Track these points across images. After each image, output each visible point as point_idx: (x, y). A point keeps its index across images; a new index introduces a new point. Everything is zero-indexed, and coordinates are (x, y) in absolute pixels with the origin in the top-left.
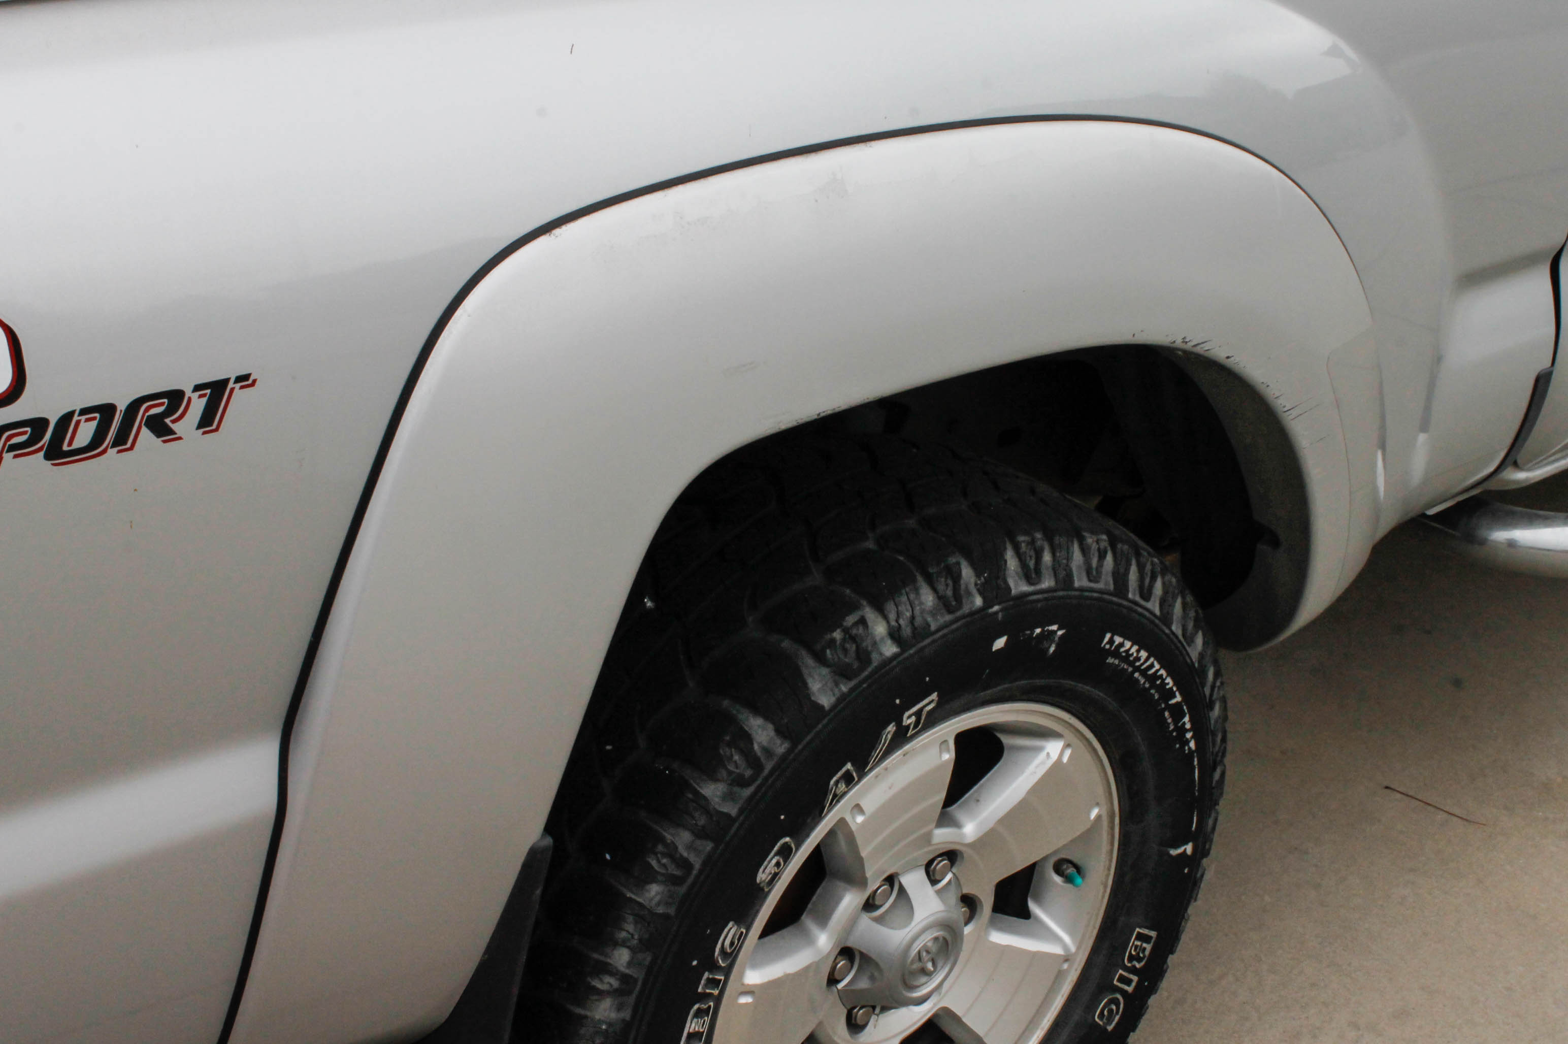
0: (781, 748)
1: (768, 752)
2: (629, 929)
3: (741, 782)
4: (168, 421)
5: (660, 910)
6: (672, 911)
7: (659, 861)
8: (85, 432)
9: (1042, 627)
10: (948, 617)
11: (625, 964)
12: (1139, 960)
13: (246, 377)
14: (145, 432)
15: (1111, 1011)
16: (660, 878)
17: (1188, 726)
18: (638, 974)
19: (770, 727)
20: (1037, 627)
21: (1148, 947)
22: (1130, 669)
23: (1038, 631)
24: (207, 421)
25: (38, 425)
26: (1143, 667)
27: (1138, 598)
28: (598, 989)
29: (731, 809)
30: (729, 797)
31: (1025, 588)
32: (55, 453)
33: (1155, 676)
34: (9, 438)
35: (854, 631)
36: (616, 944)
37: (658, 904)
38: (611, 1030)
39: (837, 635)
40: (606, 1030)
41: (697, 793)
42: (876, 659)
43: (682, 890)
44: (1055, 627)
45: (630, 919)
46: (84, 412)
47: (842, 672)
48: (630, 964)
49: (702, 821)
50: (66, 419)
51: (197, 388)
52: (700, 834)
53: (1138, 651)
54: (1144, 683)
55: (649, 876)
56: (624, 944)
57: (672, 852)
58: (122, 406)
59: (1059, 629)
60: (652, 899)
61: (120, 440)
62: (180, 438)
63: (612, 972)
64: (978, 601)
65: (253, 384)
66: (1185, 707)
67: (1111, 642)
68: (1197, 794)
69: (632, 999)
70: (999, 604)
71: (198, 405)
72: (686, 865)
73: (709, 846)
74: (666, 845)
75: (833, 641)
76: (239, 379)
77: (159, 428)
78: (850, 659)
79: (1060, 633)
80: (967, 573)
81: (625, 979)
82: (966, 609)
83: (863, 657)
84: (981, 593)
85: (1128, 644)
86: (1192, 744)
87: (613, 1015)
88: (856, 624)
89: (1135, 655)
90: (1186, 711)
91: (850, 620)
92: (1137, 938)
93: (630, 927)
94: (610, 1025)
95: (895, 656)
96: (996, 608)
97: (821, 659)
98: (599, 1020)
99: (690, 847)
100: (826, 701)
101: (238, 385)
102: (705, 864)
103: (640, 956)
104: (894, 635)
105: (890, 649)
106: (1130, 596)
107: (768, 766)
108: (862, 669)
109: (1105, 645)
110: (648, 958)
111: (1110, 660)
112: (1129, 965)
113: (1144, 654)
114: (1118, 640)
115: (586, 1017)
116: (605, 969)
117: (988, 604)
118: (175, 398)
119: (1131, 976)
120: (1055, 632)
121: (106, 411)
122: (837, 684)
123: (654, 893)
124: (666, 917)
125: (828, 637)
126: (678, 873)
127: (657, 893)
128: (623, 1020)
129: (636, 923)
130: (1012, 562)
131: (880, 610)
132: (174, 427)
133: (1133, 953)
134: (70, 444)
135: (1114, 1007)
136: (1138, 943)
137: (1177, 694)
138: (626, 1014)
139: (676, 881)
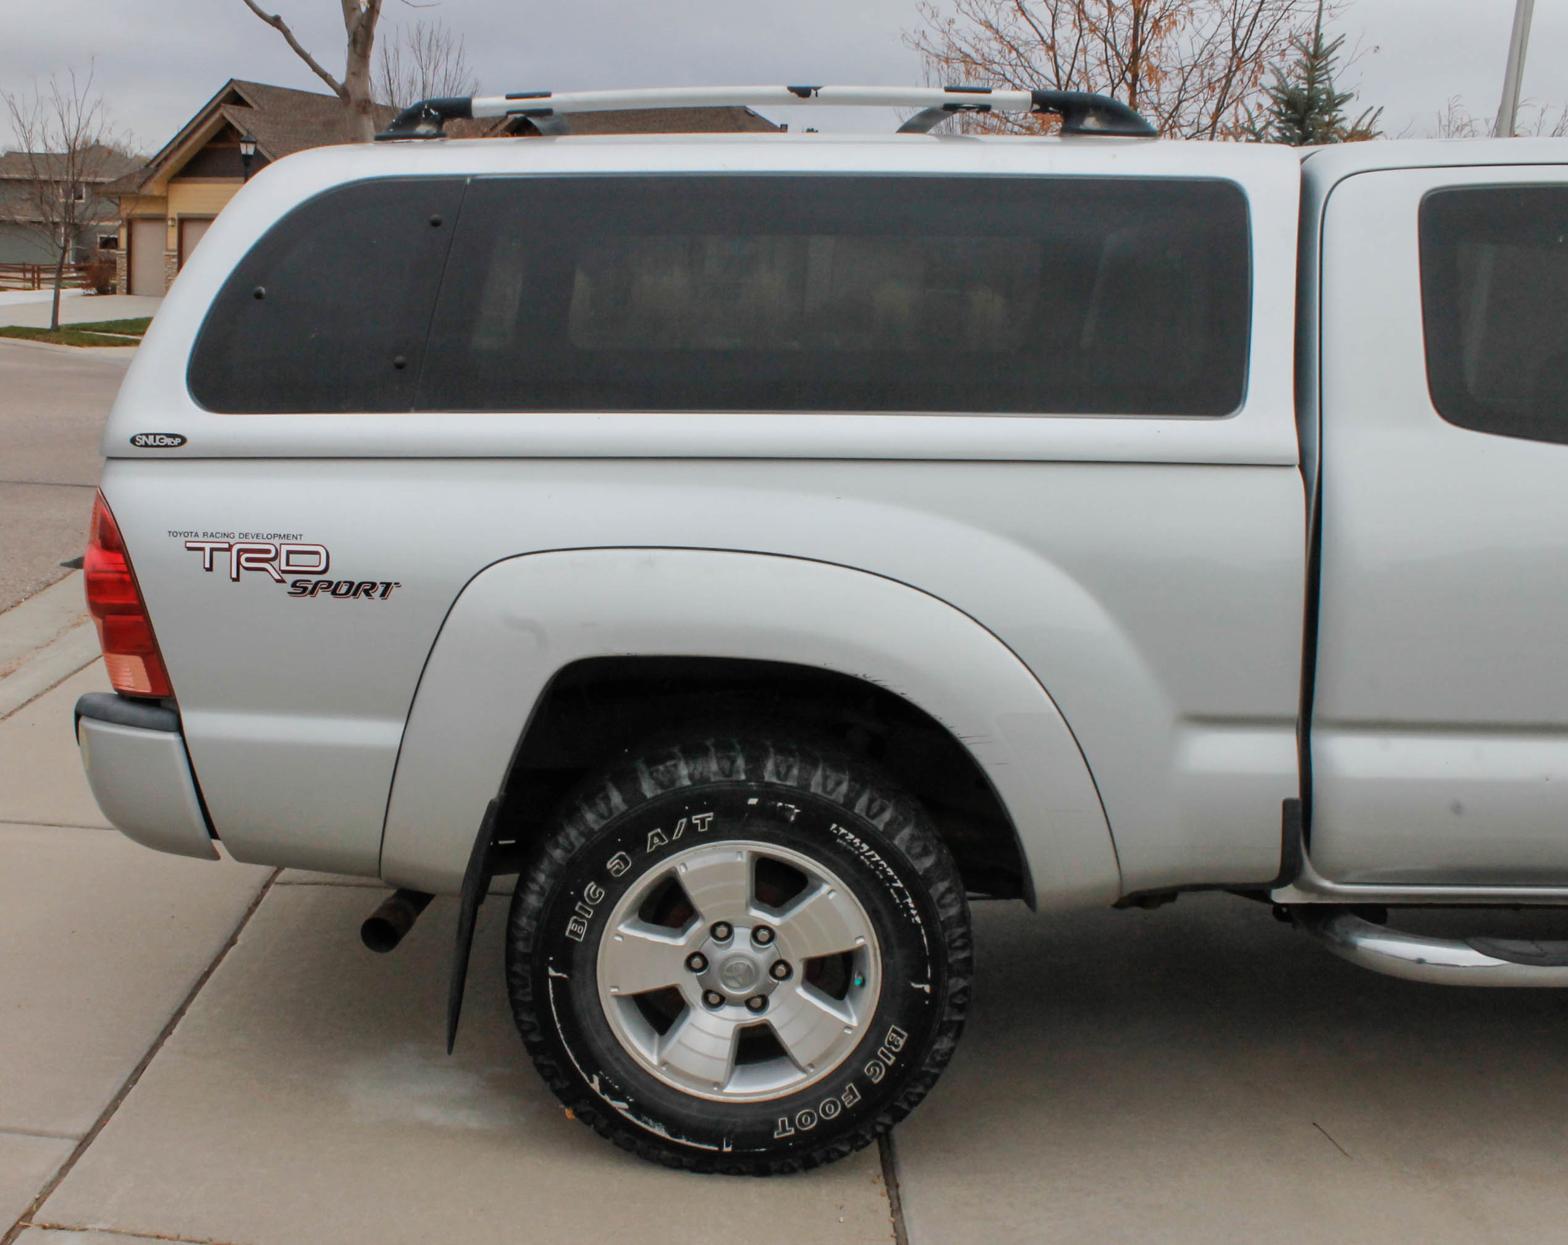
0: (623, 807)
1: (617, 808)
2: (545, 865)
3: (602, 817)
4: (371, 592)
5: (559, 861)
6: (564, 863)
7: (562, 840)
8: (344, 589)
9: (784, 803)
10: (722, 779)
11: (542, 882)
12: (897, 1047)
13: (398, 584)
14: (363, 593)
15: (875, 1071)
16: (561, 847)
17: (912, 905)
18: (547, 888)
19: (620, 797)
20: (781, 802)
21: (902, 1042)
22: (857, 852)
23: (780, 804)
24: (383, 595)
25: (330, 583)
26: (867, 854)
27: (863, 815)
28: (530, 888)
29: (596, 827)
30: (596, 822)
31: (774, 780)
32: (334, 593)
33: (876, 864)
34: (321, 585)
35: (669, 768)
36: (540, 870)
37: (558, 859)
39: (661, 768)
40: (531, 909)
41: (583, 816)
42: (678, 785)
43: (570, 856)
44: (792, 806)
45: (547, 862)
46: (344, 582)
47: (660, 784)
48: (545, 883)
49: (582, 828)
50: (338, 584)
51: (381, 583)
52: (582, 834)
53: (861, 843)
54: (870, 865)
55: (557, 845)
56: (543, 871)
57: (567, 837)
58: (356, 584)
59: (796, 808)
60: (556, 856)
61: (355, 594)
62: (373, 599)
63: (538, 884)
64: (743, 777)
65: (400, 586)
66: (907, 893)
67: (837, 829)
68: (928, 954)
69: (545, 900)
70: (755, 782)
71: (381, 589)
72: (572, 844)
73: (583, 840)
74: (566, 833)
75: (657, 771)
76: (395, 584)
77: (367, 593)
78: (665, 779)
79: (797, 811)
80: (740, 762)
81: (542, 887)
82: (734, 778)
83: (673, 782)
84: (746, 774)
85: (851, 836)
86: (918, 919)
87: (536, 904)
88: (671, 766)
89: (858, 844)
90: (908, 895)
91: (669, 763)
92: (892, 1032)
94: (533, 907)
95: (688, 787)
96: (753, 784)
97: (651, 774)
98: (529, 903)
99: (576, 838)
100: (649, 795)
101: (395, 586)
102: (581, 848)
104: (691, 777)
105: (686, 782)
106: (857, 810)
107: (616, 815)
108: (668, 787)
109: (833, 830)
110: (551, 881)
111: (838, 840)
112: (888, 1046)
113: (865, 847)
114: (843, 831)
115: (524, 900)
116: (534, 880)
117: (748, 779)
118: (374, 585)
119: (890, 1055)
120: (793, 810)
121: (351, 584)
122: (656, 789)
123: (558, 854)
124: (561, 866)
125: (656, 768)
126: (569, 847)
127: (560, 854)
128: (538, 907)
129: (549, 864)
130: (770, 766)
131: (687, 763)
132: (372, 594)
133: (891, 1040)
134: (339, 591)
135: (878, 1070)
136: (893, 1034)
137: (898, 881)
138: (541, 905)
139: (568, 851)
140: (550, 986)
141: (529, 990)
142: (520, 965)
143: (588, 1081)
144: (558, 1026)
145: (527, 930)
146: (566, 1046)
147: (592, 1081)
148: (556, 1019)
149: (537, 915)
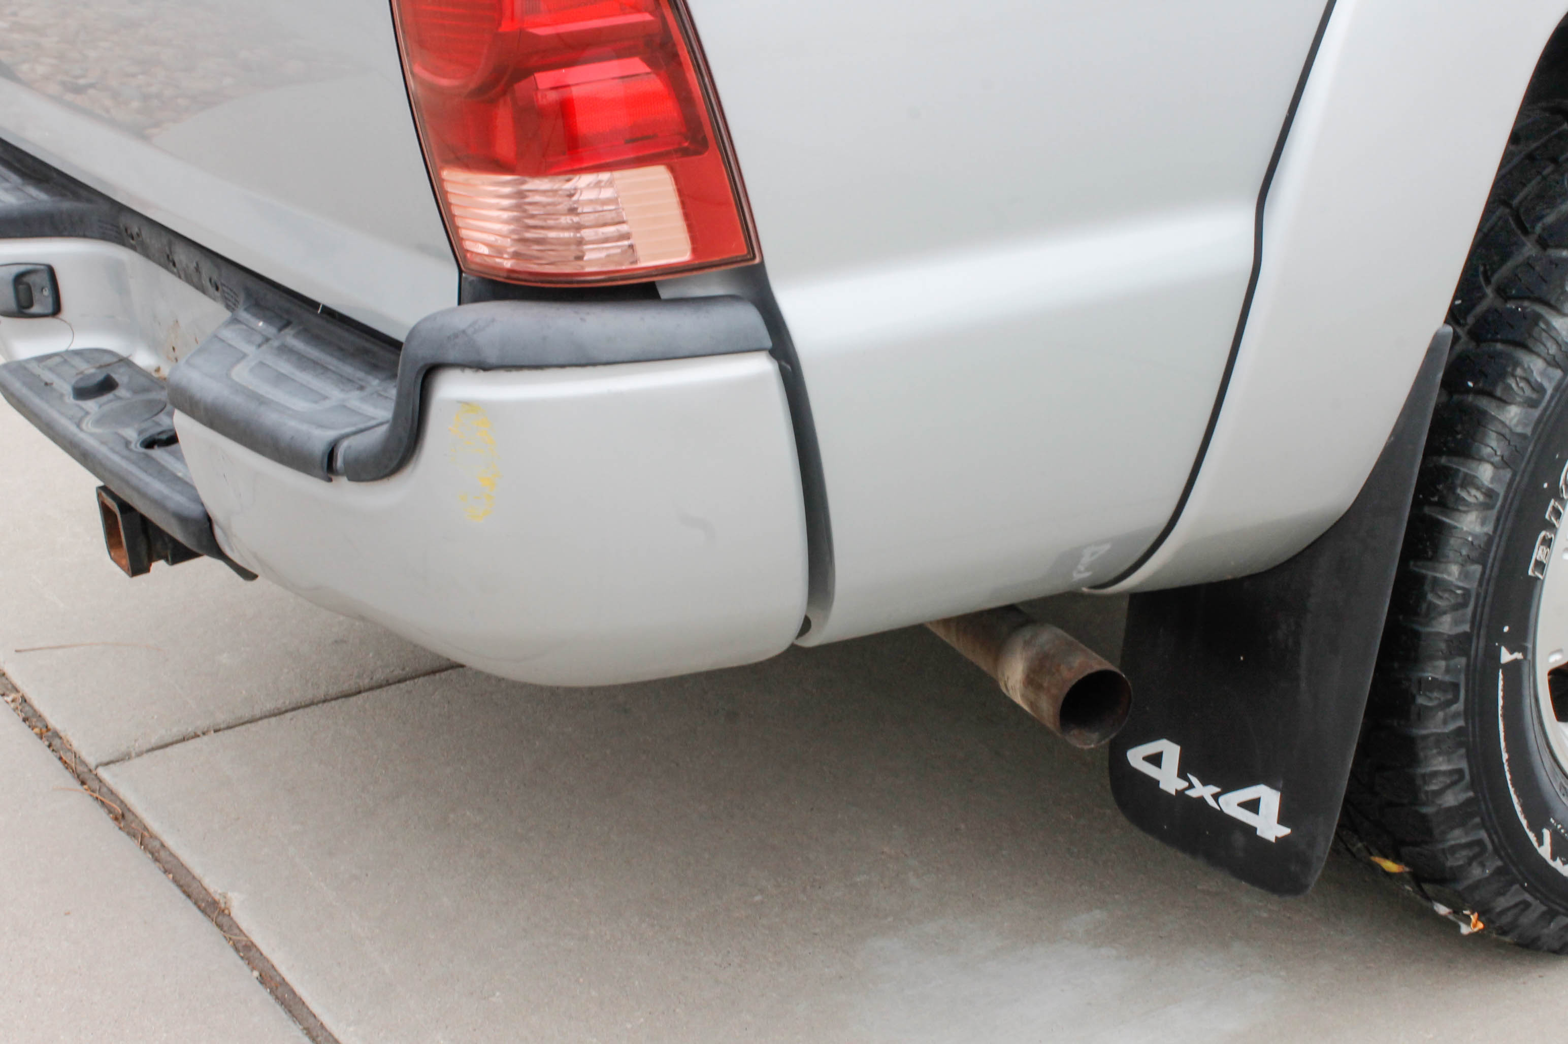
5: (1519, 430)
6: (1528, 431)
7: (1517, 384)
11: (1489, 479)
16: (1518, 399)
18: (1500, 489)
28: (1467, 501)
36: (1481, 460)
37: (1516, 425)
38: (1476, 543)
40: (1472, 543)
41: (1548, 323)
43: (1536, 413)
45: (1493, 435)
48: (1493, 480)
49: (1552, 350)
52: (1551, 362)
55: (1510, 397)
56: (1488, 459)
57: (1528, 377)
60: (1511, 420)
63: (1478, 485)
69: (1494, 513)
72: (1539, 389)
73: (1559, 374)
74: (1524, 370)
81: (1490, 494)
87: (1478, 529)
93: (1494, 444)
94: (1475, 536)
98: (1467, 532)
99: (1543, 374)
102: (1556, 389)
103: (1502, 472)
110: (1507, 474)
115: (1455, 527)
116: (1470, 481)
123: (1513, 413)
124: (1523, 436)
126: (1534, 396)
127: (1516, 414)
128: (1487, 534)
129: (1498, 440)
138: (1489, 529)
139: (1532, 404)
140: (1501, 683)
141: (1459, 706)
142: (1442, 664)
143: (1536, 844)
144: (1505, 756)
145: (1459, 588)
146: (1512, 790)
147: (1541, 843)
148: (1503, 744)
149: (1481, 553)
